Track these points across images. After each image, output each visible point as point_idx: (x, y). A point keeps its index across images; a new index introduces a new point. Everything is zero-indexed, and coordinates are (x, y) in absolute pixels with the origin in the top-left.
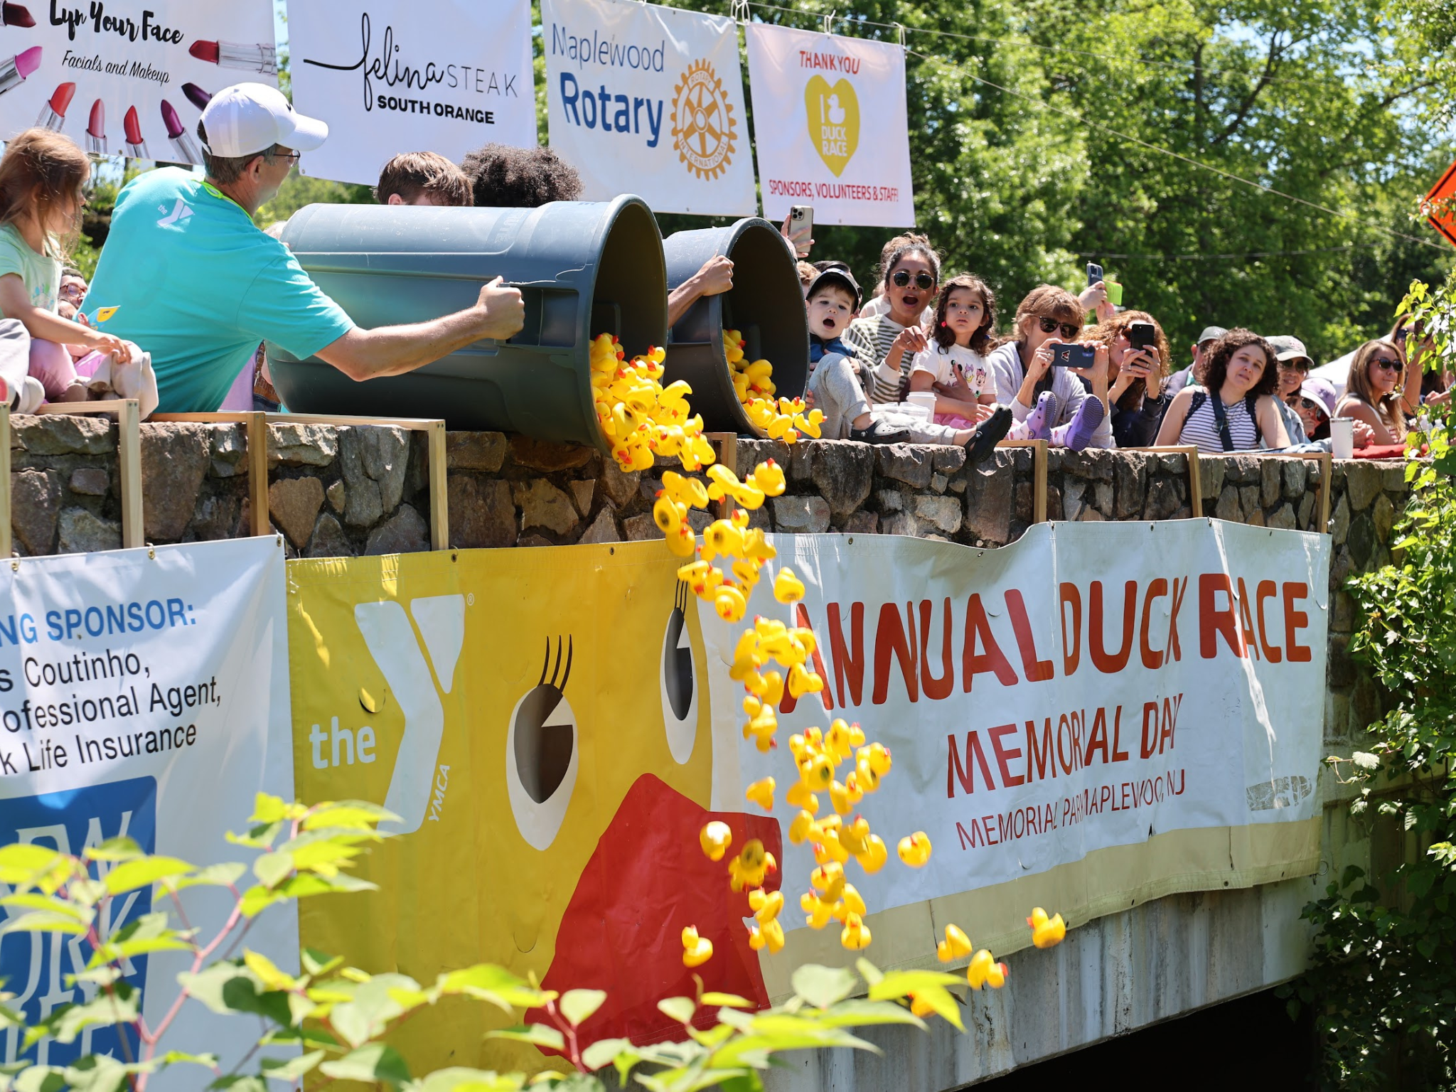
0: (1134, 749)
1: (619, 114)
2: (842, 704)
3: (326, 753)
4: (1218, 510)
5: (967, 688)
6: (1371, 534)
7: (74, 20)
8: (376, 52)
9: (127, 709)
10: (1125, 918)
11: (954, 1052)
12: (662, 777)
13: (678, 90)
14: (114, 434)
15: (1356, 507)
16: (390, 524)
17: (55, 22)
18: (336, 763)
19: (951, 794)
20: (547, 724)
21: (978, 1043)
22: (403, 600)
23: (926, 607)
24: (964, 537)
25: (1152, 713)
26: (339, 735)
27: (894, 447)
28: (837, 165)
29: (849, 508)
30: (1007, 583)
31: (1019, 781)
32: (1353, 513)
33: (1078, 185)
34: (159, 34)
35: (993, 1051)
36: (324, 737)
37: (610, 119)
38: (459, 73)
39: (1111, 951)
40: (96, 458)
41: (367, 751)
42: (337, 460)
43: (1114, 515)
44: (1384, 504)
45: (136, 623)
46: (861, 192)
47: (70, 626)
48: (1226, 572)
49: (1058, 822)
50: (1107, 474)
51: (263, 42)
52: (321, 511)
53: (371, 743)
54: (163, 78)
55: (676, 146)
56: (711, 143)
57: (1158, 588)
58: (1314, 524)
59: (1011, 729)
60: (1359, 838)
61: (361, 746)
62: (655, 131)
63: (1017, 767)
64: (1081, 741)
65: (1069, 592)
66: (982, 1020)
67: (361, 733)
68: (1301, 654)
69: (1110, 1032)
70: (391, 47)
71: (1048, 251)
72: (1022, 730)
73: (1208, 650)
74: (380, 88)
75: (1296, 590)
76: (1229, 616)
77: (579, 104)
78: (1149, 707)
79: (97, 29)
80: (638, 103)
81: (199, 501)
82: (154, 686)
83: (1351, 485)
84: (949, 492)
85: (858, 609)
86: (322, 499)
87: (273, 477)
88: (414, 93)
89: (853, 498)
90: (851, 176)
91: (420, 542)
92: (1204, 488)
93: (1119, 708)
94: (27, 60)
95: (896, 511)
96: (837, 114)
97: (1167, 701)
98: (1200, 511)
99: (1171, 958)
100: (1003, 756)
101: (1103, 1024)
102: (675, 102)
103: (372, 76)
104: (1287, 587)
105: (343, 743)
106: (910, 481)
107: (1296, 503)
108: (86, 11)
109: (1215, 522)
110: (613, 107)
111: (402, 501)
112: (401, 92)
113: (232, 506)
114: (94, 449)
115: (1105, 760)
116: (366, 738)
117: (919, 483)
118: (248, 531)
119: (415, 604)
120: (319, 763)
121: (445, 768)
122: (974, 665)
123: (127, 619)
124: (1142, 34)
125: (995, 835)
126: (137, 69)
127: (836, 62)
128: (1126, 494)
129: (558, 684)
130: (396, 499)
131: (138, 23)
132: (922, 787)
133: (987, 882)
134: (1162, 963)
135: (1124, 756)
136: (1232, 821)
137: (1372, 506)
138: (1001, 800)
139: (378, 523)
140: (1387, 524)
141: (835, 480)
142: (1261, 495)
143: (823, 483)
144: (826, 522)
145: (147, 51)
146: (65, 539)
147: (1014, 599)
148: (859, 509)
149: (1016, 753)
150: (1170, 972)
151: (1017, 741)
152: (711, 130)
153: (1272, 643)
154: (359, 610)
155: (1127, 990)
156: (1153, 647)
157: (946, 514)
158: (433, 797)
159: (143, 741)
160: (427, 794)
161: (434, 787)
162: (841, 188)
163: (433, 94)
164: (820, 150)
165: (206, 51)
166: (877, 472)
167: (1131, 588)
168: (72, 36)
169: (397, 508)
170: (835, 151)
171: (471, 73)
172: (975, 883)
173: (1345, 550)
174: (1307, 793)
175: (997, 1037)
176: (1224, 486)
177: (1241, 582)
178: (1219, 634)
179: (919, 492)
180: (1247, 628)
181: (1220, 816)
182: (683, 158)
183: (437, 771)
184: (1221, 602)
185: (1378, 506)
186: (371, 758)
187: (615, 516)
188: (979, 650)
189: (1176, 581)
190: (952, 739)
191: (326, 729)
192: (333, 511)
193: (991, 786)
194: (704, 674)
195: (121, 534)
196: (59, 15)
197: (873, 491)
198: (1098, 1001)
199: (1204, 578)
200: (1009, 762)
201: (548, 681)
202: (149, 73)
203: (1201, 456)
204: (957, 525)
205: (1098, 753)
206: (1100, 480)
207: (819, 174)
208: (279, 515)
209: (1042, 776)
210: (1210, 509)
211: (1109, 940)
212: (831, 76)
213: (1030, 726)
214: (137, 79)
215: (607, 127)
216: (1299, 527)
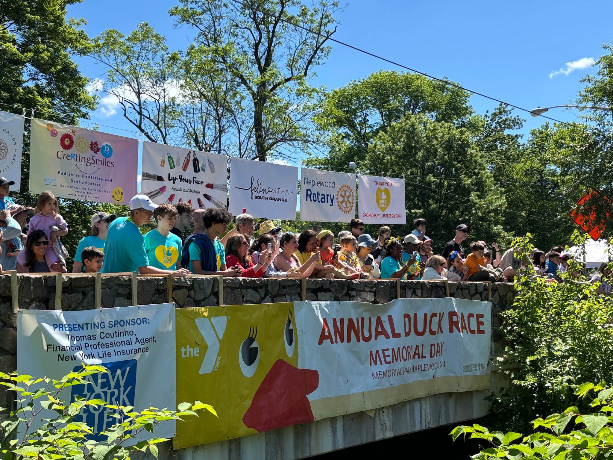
0: (428, 356)
1: (322, 198)
2: (336, 342)
3: (185, 353)
4: (455, 295)
5: (376, 339)
6: (506, 302)
7: (174, 179)
8: (255, 185)
9: (129, 343)
10: (428, 399)
11: (374, 432)
12: (285, 360)
13: (338, 192)
14: (130, 280)
15: (501, 295)
16: (207, 300)
17: (169, 180)
18: (188, 356)
19: (371, 365)
20: (251, 347)
21: (382, 429)
22: (209, 317)
23: (363, 319)
24: (375, 302)
25: (433, 347)
26: (189, 350)
27: (353, 281)
28: (383, 209)
29: (340, 295)
30: (389, 313)
31: (390, 363)
32: (500, 296)
33: (503, 208)
34: (197, 182)
35: (386, 432)
36: (185, 350)
37: (320, 200)
38: (277, 190)
39: (424, 407)
40: (125, 286)
41: (197, 353)
42: (192, 285)
43: (422, 297)
44: (510, 294)
45: (133, 323)
46: (390, 216)
47: (115, 324)
48: (456, 311)
49: (402, 373)
50: (419, 287)
51: (224, 184)
52: (188, 297)
53: (198, 351)
54: (198, 193)
55: (338, 206)
56: (348, 204)
57: (434, 315)
58: (487, 299)
59: (388, 350)
60: (504, 380)
61: (195, 352)
62: (332, 202)
63: (389, 359)
64: (411, 353)
65: (407, 316)
66: (383, 423)
67: (195, 349)
68: (483, 332)
69: (424, 428)
70: (259, 184)
71: (495, 226)
72: (391, 350)
73: (451, 331)
74: (255, 194)
75: (480, 316)
76: (457, 322)
77: (312, 196)
78: (432, 345)
79: (181, 181)
80: (328, 196)
81: (153, 295)
82: (137, 338)
83: (499, 289)
84: (370, 291)
85: (342, 320)
86: (188, 294)
87: (174, 289)
88: (265, 195)
89: (341, 293)
90: (387, 212)
91: (215, 304)
92: (450, 290)
93: (423, 345)
94: (163, 189)
95: (354, 296)
96: (384, 197)
97: (438, 344)
98: (449, 295)
99: (443, 410)
100: (385, 356)
101: (421, 426)
102: (337, 195)
103: (253, 191)
104: (477, 315)
105: (190, 352)
106: (358, 288)
107: (481, 294)
108: (178, 177)
109: (452, 298)
110: (320, 197)
111: (211, 295)
112: (261, 195)
113: (163, 296)
114: (125, 283)
115: (419, 358)
116: (197, 350)
117: (361, 289)
118: (167, 301)
119: (212, 319)
120: (183, 356)
121: (219, 358)
122: (377, 334)
123: (131, 322)
124: (525, 168)
125: (382, 376)
126: (191, 191)
127: (384, 184)
128: (425, 291)
129: (254, 337)
130: (209, 294)
131: (192, 180)
132: (362, 364)
133: (380, 388)
134: (440, 411)
135: (425, 357)
136: (459, 375)
137: (506, 294)
138: (384, 367)
139: (203, 300)
140: (511, 299)
141: (336, 289)
142: (469, 292)
143: (332, 289)
144: (333, 298)
145: (194, 186)
146: (116, 304)
147: (390, 318)
148: (343, 295)
149: (389, 356)
150: (443, 413)
151: (389, 353)
152: (349, 201)
153: (472, 329)
154: (196, 320)
155: (429, 417)
156: (433, 330)
157: (370, 297)
158: (216, 364)
159: (133, 351)
160: (214, 363)
161: (216, 362)
162: (384, 215)
163: (269, 195)
164: (379, 206)
165: (210, 186)
166: (349, 286)
167: (426, 315)
168: (174, 183)
169: (209, 296)
170: (383, 206)
171: (280, 190)
172: (376, 388)
173: (497, 306)
174: (483, 368)
175: (388, 428)
176: (457, 289)
177: (462, 314)
178: (454, 327)
179: (362, 291)
180: (464, 325)
181: (455, 373)
182: (340, 208)
183: (217, 358)
184: (455, 318)
185: (508, 295)
186: (198, 355)
187: (271, 297)
188: (380, 330)
189: (440, 314)
190: (371, 352)
191: (186, 348)
192: (191, 297)
193: (381, 364)
194: (296, 335)
195: (132, 303)
196: (170, 178)
197: (348, 291)
198: (420, 420)
199: (450, 313)
200: (387, 358)
201: (251, 336)
202: (194, 192)
203: (449, 282)
204: (373, 299)
205: (417, 356)
206: (417, 288)
207: (379, 212)
208: (175, 298)
209: (397, 362)
210: (452, 295)
211: (423, 404)
212: (383, 188)
213: (393, 349)
214: (191, 193)
215: (319, 202)
216: (482, 300)
